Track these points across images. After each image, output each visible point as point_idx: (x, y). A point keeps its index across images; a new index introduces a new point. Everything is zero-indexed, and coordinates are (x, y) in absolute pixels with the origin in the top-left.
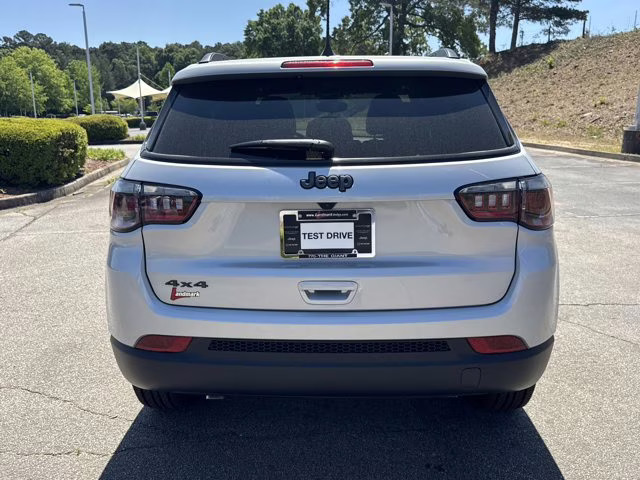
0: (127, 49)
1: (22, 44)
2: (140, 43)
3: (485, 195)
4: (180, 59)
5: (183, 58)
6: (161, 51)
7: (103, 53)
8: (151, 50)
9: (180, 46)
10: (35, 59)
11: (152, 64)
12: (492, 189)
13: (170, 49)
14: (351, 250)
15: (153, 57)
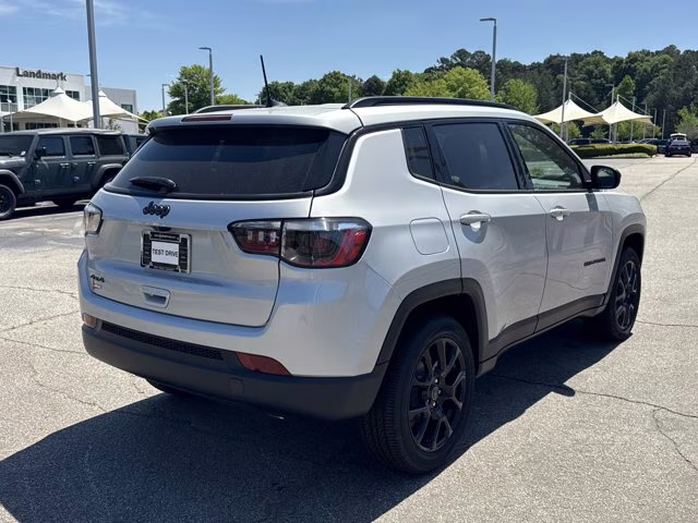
0: (577, 62)
1: (458, 64)
2: (595, 53)
3: (256, 231)
4: (645, 70)
5: (649, 69)
6: (621, 61)
7: (547, 68)
8: (608, 61)
9: (648, 54)
10: (468, 80)
11: (606, 79)
12: (262, 227)
13: (633, 58)
14: (175, 266)
15: (609, 70)
